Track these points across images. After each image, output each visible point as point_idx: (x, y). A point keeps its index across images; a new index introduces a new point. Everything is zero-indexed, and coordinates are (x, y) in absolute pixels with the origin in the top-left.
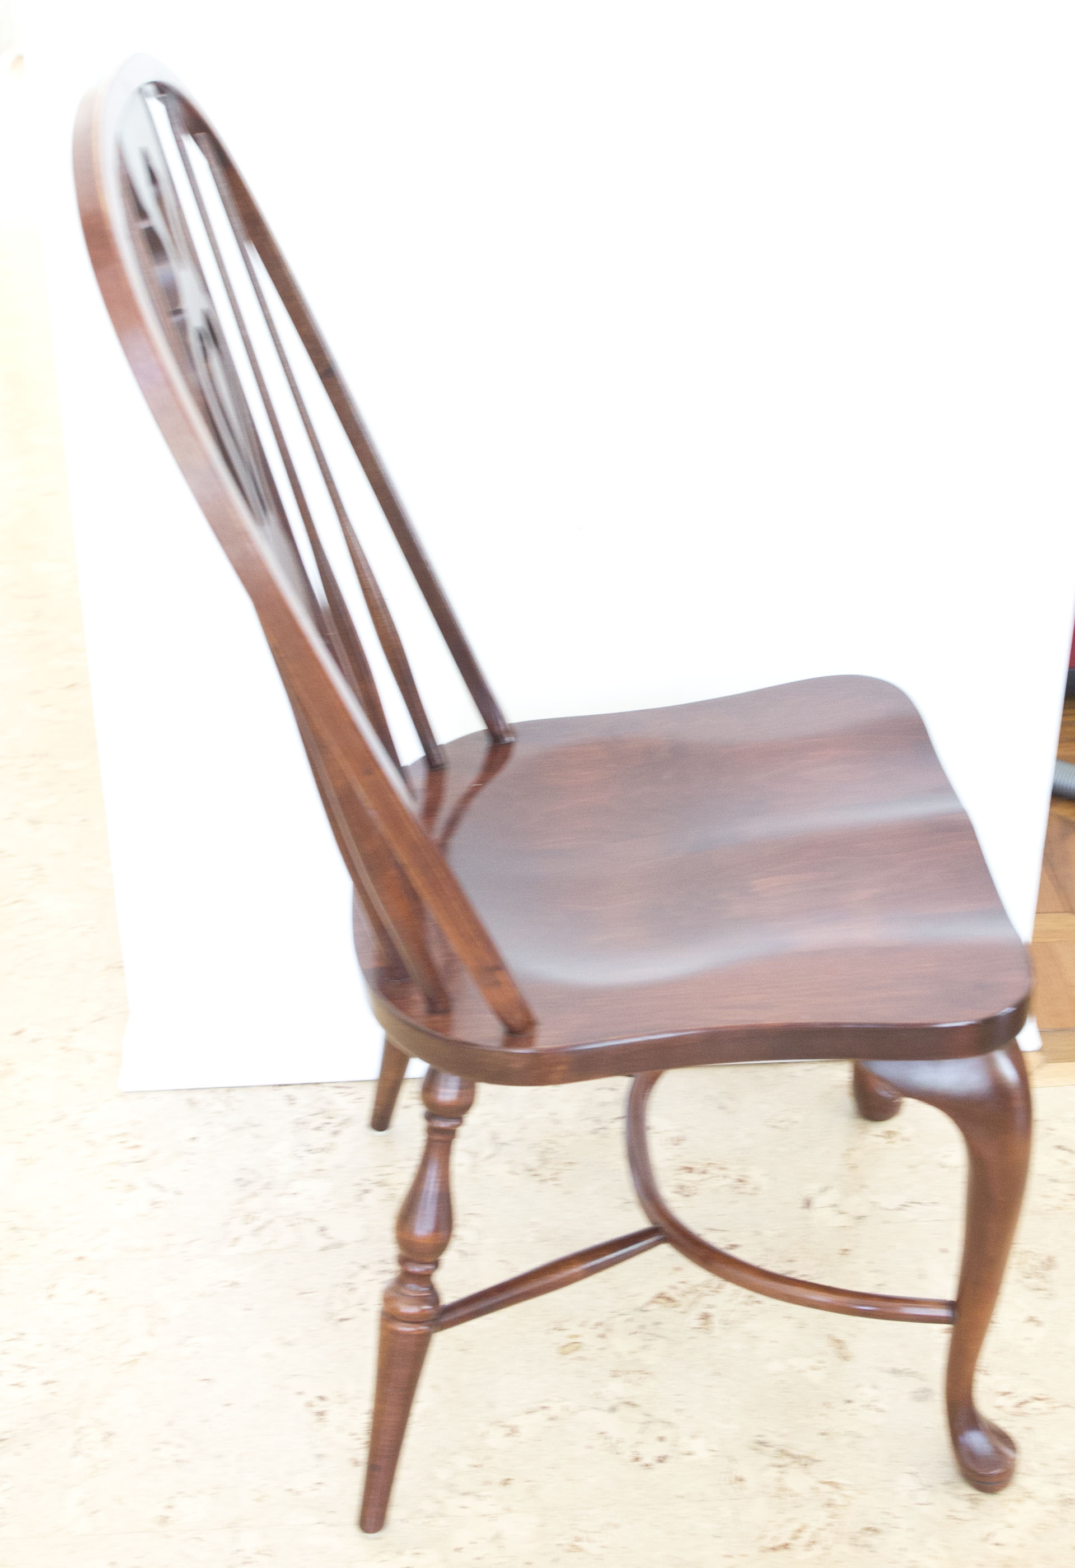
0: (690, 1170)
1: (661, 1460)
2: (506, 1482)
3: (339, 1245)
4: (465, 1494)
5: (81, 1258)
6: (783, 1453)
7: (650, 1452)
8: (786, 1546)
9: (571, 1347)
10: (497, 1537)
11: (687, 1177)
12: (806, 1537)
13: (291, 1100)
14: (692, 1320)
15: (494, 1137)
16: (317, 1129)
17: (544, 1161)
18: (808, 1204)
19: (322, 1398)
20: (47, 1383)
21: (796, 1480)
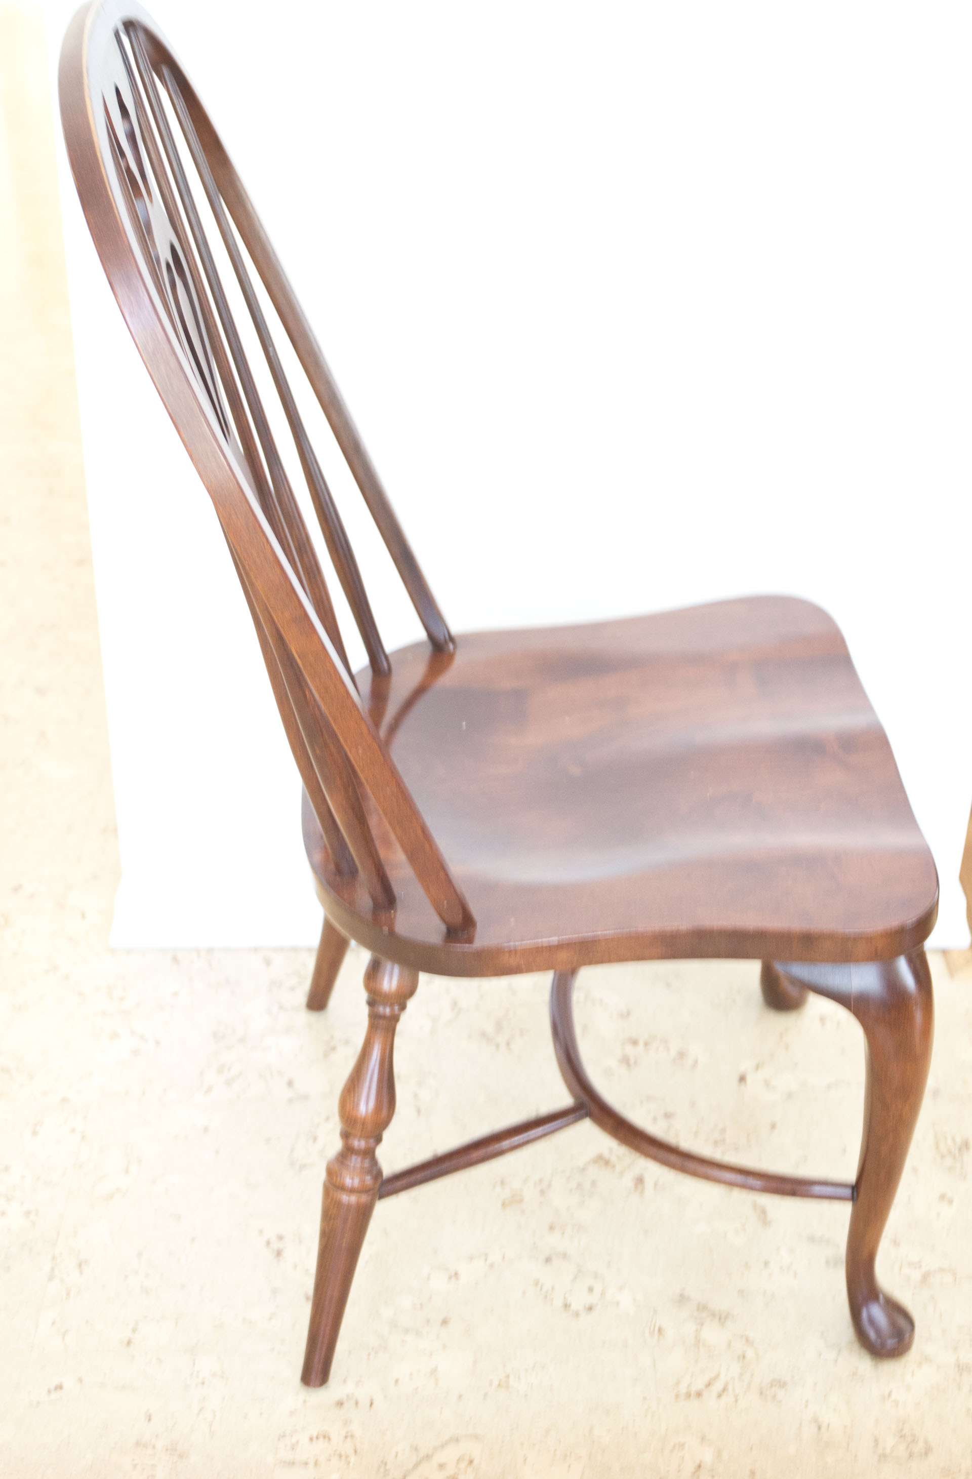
0: (635, 1042)
1: (590, 1309)
2: (445, 1322)
3: (305, 1098)
4: (407, 1331)
5: (64, 1100)
6: (702, 1308)
7: (579, 1301)
8: (699, 1394)
9: (513, 1201)
10: (434, 1371)
11: (630, 1050)
12: (718, 1387)
13: (268, 962)
14: (628, 1181)
15: (455, 1004)
16: (292, 989)
17: (499, 1027)
18: (742, 1079)
19: (280, 1238)
20: (27, 1214)
21: (713, 1334)
